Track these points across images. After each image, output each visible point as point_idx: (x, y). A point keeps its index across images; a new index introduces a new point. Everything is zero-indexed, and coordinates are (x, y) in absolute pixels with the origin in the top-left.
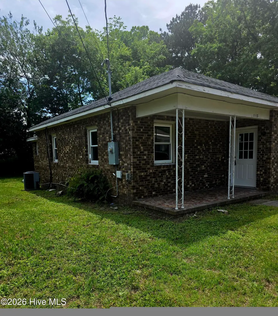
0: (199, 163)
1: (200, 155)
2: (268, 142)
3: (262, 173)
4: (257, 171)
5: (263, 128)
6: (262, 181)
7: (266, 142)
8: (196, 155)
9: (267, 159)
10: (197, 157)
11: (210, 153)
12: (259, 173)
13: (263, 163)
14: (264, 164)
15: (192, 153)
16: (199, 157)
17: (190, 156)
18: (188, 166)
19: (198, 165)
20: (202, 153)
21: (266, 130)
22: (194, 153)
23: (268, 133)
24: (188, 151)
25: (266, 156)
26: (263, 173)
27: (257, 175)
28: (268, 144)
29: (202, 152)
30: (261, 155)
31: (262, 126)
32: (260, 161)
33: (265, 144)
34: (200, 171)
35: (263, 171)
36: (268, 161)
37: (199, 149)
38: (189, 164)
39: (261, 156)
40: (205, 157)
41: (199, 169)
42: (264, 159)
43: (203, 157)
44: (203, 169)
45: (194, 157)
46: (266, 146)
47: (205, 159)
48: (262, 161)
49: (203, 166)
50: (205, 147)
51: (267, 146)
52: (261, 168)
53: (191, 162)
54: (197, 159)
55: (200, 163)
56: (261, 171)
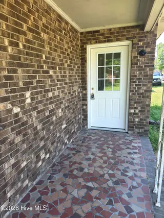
0: (54, 105)
1: (54, 90)
2: (149, 66)
3: (137, 111)
4: (130, 108)
5: (141, 44)
6: (137, 123)
7: (145, 66)
8: (48, 91)
9: (146, 91)
10: (50, 94)
11: (66, 84)
12: (132, 111)
13: (139, 97)
14: (140, 99)
15: (41, 87)
16: (53, 94)
17: (37, 93)
18: (34, 119)
19: (53, 110)
20: (57, 85)
21: (146, 47)
22: (44, 86)
23: (150, 53)
24: (32, 83)
25: (145, 88)
26: (140, 111)
27: (130, 114)
28: (148, 69)
29: (56, 82)
30: (136, 85)
31: (140, 41)
32: (134, 94)
33: (144, 70)
34: (56, 120)
35: (139, 108)
36: (148, 94)
37: (51, 77)
38: (35, 115)
39: (136, 87)
40: (62, 92)
41: (54, 118)
42: (141, 91)
43: (58, 92)
44: (60, 115)
45: (44, 96)
46: (144, 73)
47: (61, 95)
48: (138, 94)
49: (60, 111)
50: (61, 73)
51: (147, 72)
52: (135, 105)
53: (41, 107)
54: (51, 98)
55: (56, 105)
56: (135, 108)
